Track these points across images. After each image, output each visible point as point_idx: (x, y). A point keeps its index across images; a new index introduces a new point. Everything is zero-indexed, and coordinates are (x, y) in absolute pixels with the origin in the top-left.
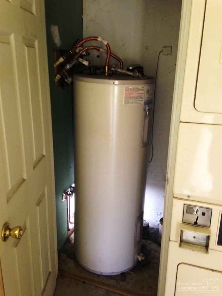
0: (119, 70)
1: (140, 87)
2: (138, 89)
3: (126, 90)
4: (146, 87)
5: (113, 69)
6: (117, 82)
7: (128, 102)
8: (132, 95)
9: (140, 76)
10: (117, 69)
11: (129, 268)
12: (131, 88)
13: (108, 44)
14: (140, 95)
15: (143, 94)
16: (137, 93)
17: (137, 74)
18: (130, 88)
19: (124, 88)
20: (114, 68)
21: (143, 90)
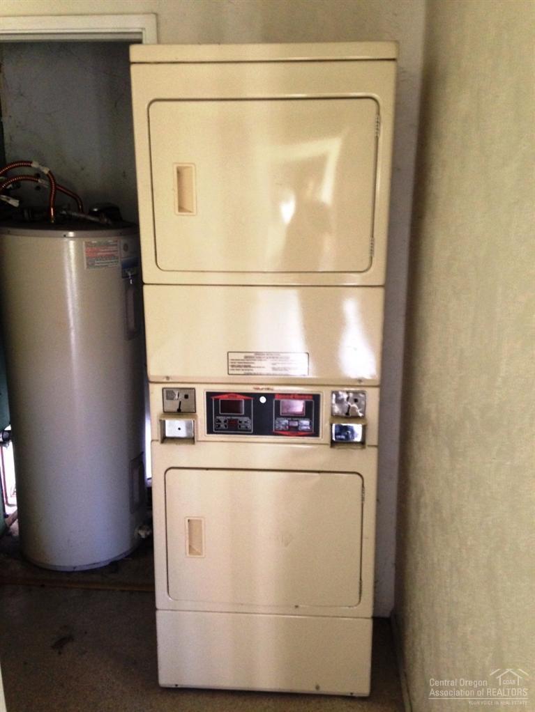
0: (75, 214)
1: (110, 240)
2: (108, 245)
3: (87, 246)
4: (122, 241)
5: (64, 212)
6: (71, 234)
7: (93, 264)
8: (99, 254)
9: (110, 222)
10: (70, 212)
11: (125, 553)
12: (95, 242)
13: (50, 172)
14: (112, 253)
15: (117, 251)
16: (106, 250)
17: (106, 220)
18: (93, 242)
19: (84, 243)
20: (65, 210)
21: (116, 245)
